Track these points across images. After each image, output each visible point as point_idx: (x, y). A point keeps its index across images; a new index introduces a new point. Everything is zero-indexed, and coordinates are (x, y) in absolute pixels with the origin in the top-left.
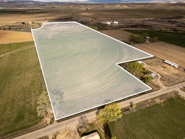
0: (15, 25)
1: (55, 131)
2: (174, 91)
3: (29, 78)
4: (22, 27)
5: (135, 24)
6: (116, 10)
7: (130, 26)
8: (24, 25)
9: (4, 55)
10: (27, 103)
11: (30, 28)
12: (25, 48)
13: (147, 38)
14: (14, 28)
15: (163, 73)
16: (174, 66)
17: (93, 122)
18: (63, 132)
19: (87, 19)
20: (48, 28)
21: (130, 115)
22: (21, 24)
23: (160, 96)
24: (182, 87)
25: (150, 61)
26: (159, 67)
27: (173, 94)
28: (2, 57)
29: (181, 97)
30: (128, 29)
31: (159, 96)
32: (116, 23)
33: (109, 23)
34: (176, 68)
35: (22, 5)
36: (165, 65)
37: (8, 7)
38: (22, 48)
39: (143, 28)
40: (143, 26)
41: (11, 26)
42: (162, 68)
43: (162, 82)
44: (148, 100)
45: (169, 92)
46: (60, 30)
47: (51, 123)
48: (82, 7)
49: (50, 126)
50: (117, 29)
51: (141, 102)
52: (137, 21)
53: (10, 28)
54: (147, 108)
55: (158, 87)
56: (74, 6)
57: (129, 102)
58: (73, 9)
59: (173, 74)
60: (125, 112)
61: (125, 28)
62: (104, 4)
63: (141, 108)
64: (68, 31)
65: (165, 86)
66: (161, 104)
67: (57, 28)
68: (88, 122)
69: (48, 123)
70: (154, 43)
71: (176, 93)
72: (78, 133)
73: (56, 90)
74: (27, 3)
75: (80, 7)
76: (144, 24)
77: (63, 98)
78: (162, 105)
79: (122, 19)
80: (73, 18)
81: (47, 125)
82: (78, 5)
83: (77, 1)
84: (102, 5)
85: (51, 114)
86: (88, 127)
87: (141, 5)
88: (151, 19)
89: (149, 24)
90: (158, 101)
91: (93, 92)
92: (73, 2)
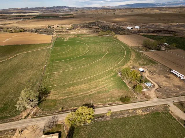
0: (43, 28)
1: (25, 125)
2: (165, 104)
3: (29, 75)
4: (47, 30)
5: (158, 30)
6: (145, 14)
7: (152, 31)
8: (49, 28)
9: (21, 53)
10: (15, 97)
11: (53, 31)
12: (40, 49)
13: (165, 45)
14: (40, 30)
15: (163, 84)
16: (180, 77)
17: (62, 123)
18: (31, 127)
19: (110, 23)
20: (69, 31)
21: (102, 122)
22: (48, 28)
23: (145, 107)
24: (178, 101)
25: (155, 70)
26: (161, 77)
27: (161, 108)
28: (18, 55)
29: (170, 112)
30: (148, 34)
31: (144, 107)
32: (137, 27)
33: (129, 28)
34: (182, 80)
35: (58, 10)
36: (171, 75)
37: (45, 13)
38: (38, 49)
39: (166, 34)
40: (166, 31)
41: (38, 29)
42: (164, 78)
43: (156, 93)
44: (129, 110)
45: (158, 105)
46: (78, 34)
47: (25, 118)
48: (110, 12)
50: (135, 34)
51: (121, 111)
52: (162, 25)
53: (37, 31)
54: (124, 118)
55: (148, 98)
56: (102, 11)
57: (108, 109)
58: (101, 14)
59: (175, 86)
60: (98, 119)
61: (145, 33)
62: (134, 9)
63: (117, 117)
64: (85, 35)
65: (158, 97)
66: (141, 116)
67: (77, 32)
68: (58, 122)
69: (23, 117)
70: (171, 50)
71: (166, 107)
72: (43, 131)
73: (46, 88)
74: (62, 9)
75: (109, 12)
76: (169, 29)
77: (47, 96)
78: (142, 118)
79: (145, 24)
80: (96, 23)
81: (22, 119)
82: (107, 10)
83: (108, 6)
84: (132, 9)
85: (30, 110)
86: (54, 127)
87: (176, 9)
88: (180, 24)
89: (175, 30)
90: (139, 112)
91: (78, 94)
92: (105, 7)
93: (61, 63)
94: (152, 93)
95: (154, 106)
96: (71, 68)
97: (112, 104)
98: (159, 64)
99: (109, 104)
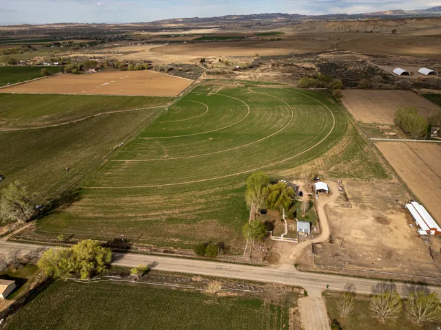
0: (188, 63)
2: (298, 287)
3: (77, 159)
4: (194, 68)
8: (200, 65)
11: (203, 72)
12: (144, 107)
14: (180, 68)
15: (348, 234)
19: (358, 56)
20: (237, 73)
21: (114, 285)
22: (197, 63)
24: (342, 289)
25: (364, 193)
26: (363, 216)
27: (280, 292)
28: (94, 117)
32: (425, 71)
33: (399, 71)
35: (259, 24)
41: (177, 66)
42: (371, 219)
43: (304, 252)
45: (278, 284)
46: (253, 80)
48: (386, 26)
50: (404, 89)
53: (171, 69)
57: (153, 261)
58: (358, 32)
60: (112, 276)
63: (156, 284)
64: (265, 84)
65: (296, 265)
71: (294, 295)
73: (81, 189)
75: (383, 25)
77: (69, 206)
80: (321, 55)
83: (395, 11)
92: (388, 13)
93: (157, 142)
94: (293, 251)
95: (262, 283)
96: (166, 156)
97: (173, 253)
98: (395, 180)
99: (164, 252)
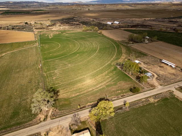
0: (18, 25)
1: (48, 128)
2: (169, 90)
3: (27, 76)
4: (25, 27)
5: (135, 24)
6: (117, 10)
7: (131, 26)
8: (27, 25)
9: (6, 53)
10: (23, 100)
11: (32, 28)
12: (26, 47)
13: (147, 38)
14: (17, 27)
15: (159, 73)
16: (171, 66)
17: (86, 120)
18: (55, 129)
19: (89, 19)
20: (50, 27)
21: (123, 113)
22: (24, 24)
23: (155, 95)
24: (178, 87)
25: (148, 61)
26: (156, 67)
27: (167, 94)
28: (3, 56)
29: (176, 96)
30: (128, 29)
31: (153, 95)
32: (117, 23)
33: (109, 23)
34: (173, 68)
36: (163, 65)
37: (13, 8)
38: (23, 47)
39: (144, 28)
40: (143, 26)
41: (14, 26)
42: (159, 67)
43: (157, 81)
44: (142, 99)
45: (164, 92)
46: (61, 30)
47: (44, 120)
48: (84, 7)
49: (43, 123)
50: (117, 29)
51: (135, 101)
52: (138, 20)
53: (13, 28)
54: (140, 107)
55: (153, 87)
56: (76, 6)
57: (123, 100)
58: (76, 10)
59: (170, 74)
60: (118, 111)
61: (125, 28)
62: (106, 5)
63: (135, 107)
64: (68, 31)
65: (161, 85)
66: (154, 104)
67: (58, 28)
68: (81, 119)
69: (42, 120)
70: (153, 43)
71: (171, 93)
72: (70, 131)
73: (52, 88)
74: (32, 4)
75: (82, 7)
76: (144, 24)
77: (58, 96)
78: (156, 104)
79: (122, 19)
80: (74, 19)
81: (41, 122)
82: (81, 6)
83: (80, 2)
84: (104, 5)
85: (45, 111)
86: (80, 124)
87: (143, 5)
88: (151, 18)
89: (149, 24)
90: (152, 100)
91: (88, 90)
92: (77, 3)
93: (57, 61)
94: (155, 82)
95: (161, 93)
96: (70, 65)
97: (125, 96)
98: (149, 56)
99: (122, 96)
